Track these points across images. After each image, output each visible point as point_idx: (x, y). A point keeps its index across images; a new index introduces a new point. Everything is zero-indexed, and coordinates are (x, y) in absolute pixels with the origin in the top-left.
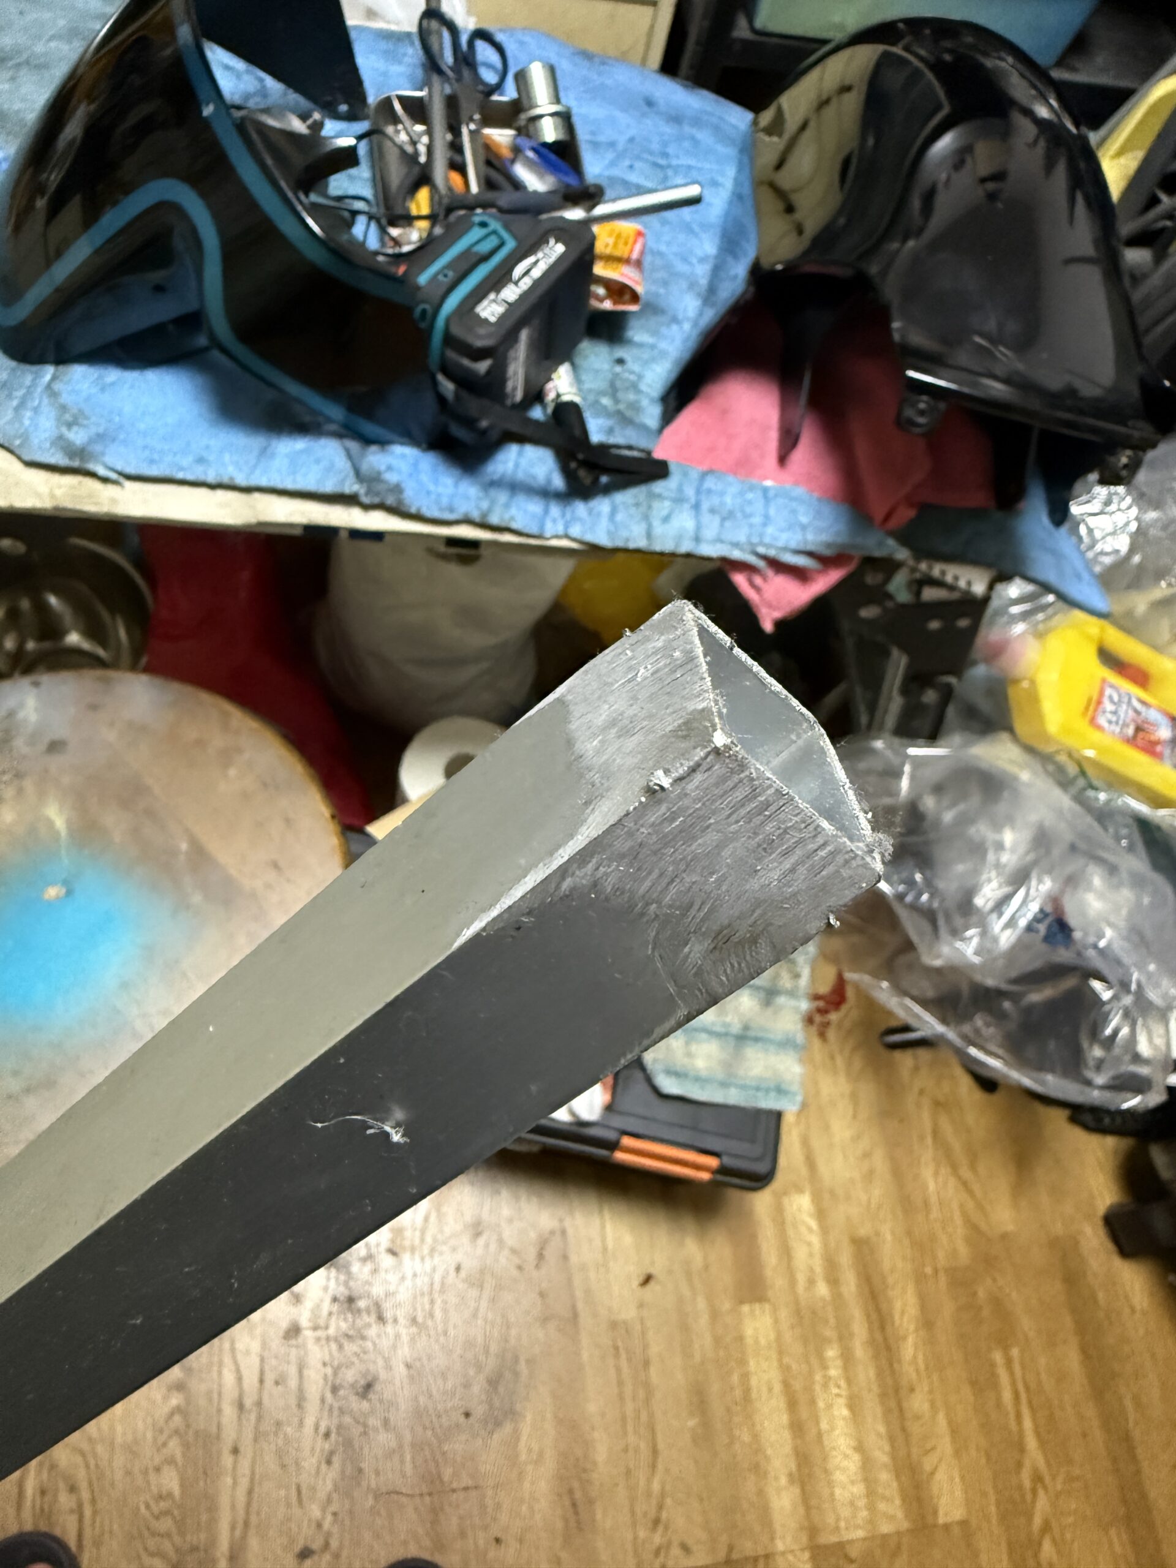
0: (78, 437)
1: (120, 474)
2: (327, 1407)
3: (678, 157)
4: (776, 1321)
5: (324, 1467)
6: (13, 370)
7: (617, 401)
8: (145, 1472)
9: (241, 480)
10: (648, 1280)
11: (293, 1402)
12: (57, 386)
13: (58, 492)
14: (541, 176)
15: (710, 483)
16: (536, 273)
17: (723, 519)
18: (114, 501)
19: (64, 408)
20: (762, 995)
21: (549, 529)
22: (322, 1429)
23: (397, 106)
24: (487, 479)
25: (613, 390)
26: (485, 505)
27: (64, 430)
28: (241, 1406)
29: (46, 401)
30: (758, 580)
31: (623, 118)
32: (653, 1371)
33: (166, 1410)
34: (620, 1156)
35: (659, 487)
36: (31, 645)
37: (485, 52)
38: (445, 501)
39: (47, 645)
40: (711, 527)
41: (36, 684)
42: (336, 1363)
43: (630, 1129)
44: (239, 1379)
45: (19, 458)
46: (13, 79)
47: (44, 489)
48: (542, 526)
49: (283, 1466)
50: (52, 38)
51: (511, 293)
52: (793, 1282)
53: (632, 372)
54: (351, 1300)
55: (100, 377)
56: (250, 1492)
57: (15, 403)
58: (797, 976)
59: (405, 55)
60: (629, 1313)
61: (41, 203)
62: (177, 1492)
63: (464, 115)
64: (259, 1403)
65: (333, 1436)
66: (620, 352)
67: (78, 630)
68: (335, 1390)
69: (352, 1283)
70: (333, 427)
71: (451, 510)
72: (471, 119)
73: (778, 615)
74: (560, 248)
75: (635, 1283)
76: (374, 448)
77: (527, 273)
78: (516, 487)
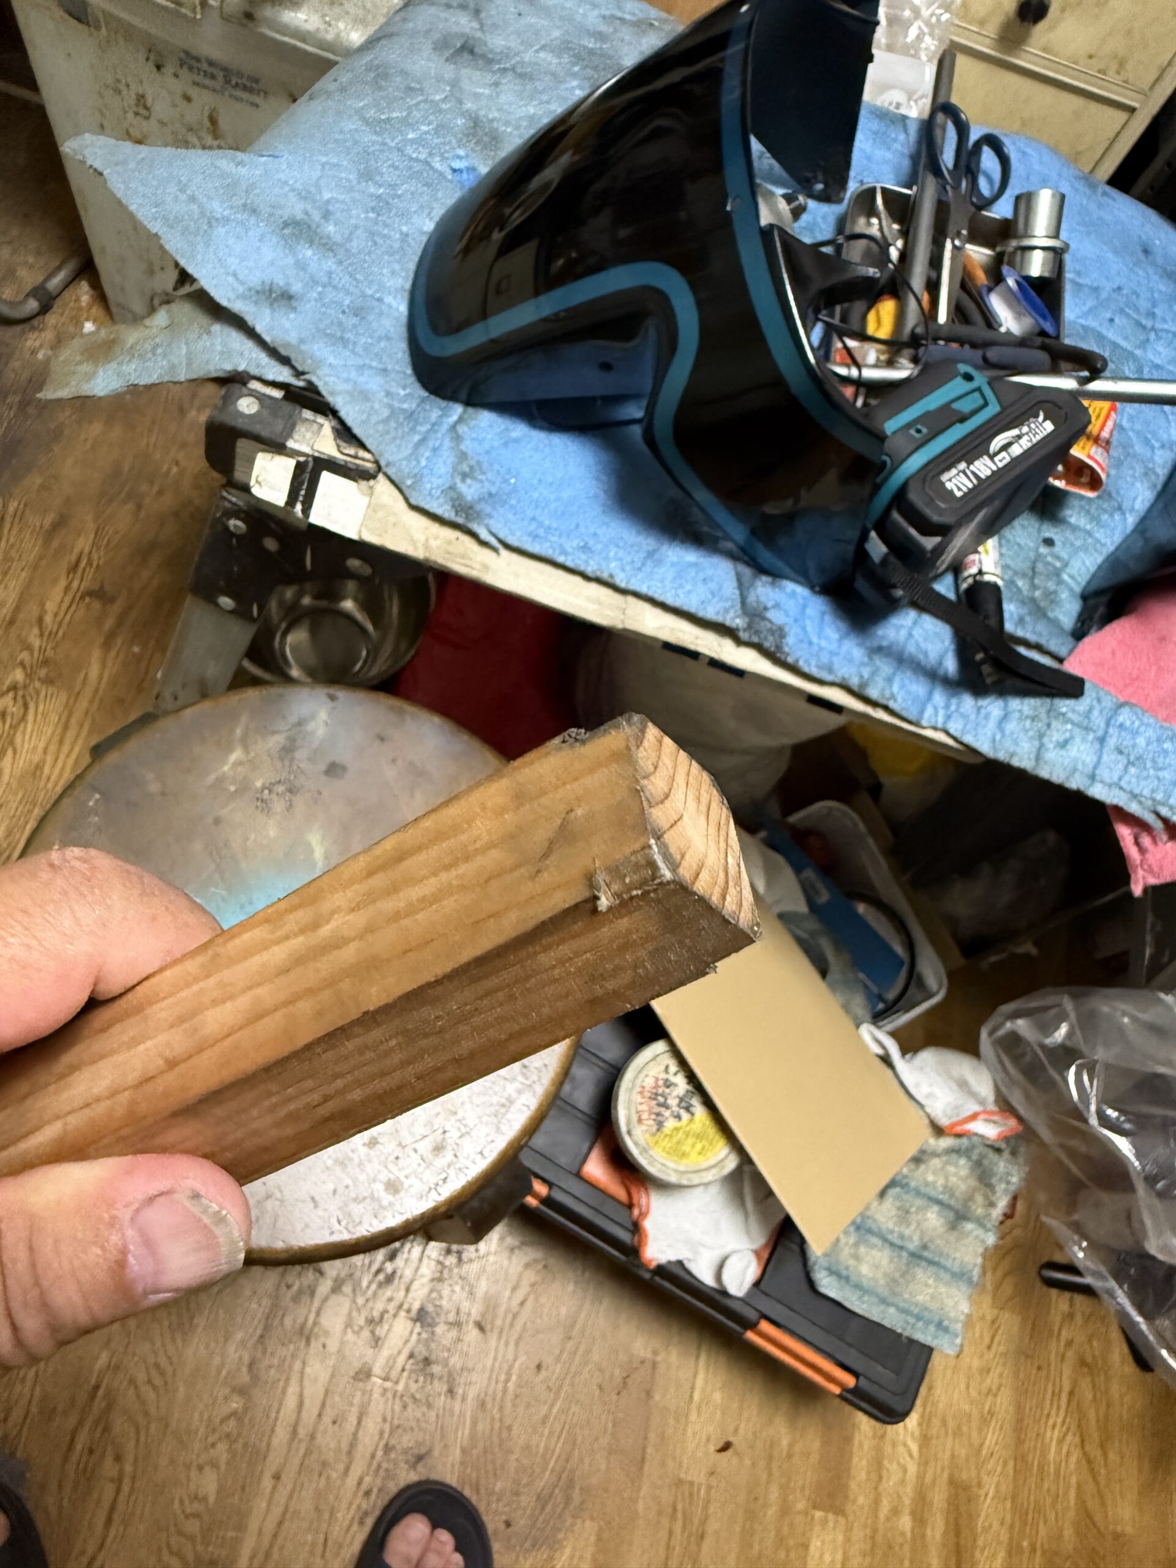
0: (469, 491)
1: (501, 541)
2: (375, 1463)
3: (1164, 320)
4: (848, 1540)
5: (355, 1527)
6: (423, 400)
7: (1034, 587)
8: (188, 1467)
9: (621, 581)
10: (726, 1447)
11: (345, 1445)
12: (462, 429)
13: (433, 543)
14: (1018, 315)
15: (1125, 716)
16: (1016, 450)
17: (1130, 763)
18: (486, 567)
19: (463, 456)
20: (951, 1215)
21: (927, 718)
22: (364, 1487)
23: (879, 201)
24: (875, 644)
25: (1032, 573)
26: (866, 673)
27: (458, 481)
28: (294, 1432)
29: (447, 443)
30: (1146, 840)
31: (1115, 263)
32: (706, 1546)
33: (225, 1410)
34: (750, 1335)
35: (1064, 705)
36: (306, 601)
37: (988, 160)
38: (825, 658)
39: (323, 604)
40: (1112, 767)
41: (332, 698)
42: (396, 1422)
43: (773, 1316)
44: (301, 1404)
45: (406, 500)
46: (496, 84)
47: (420, 537)
48: (922, 712)
49: (317, 1509)
50: (543, 48)
51: (983, 467)
52: (876, 1503)
53: (1058, 558)
54: (427, 1361)
55: (507, 429)
56: (280, 1523)
57: (417, 438)
58: (992, 1205)
59: (895, 140)
60: (698, 1475)
61: (497, 236)
62: (212, 1499)
63: (952, 228)
64: (312, 1437)
65: (373, 1497)
66: (1049, 531)
67: (355, 600)
68: (388, 1449)
69: (433, 1346)
70: (729, 545)
71: (830, 670)
72: (958, 234)
73: (1152, 881)
74: (1049, 426)
75: (712, 1448)
76: (765, 579)
77: (1005, 447)
78: (903, 660)
